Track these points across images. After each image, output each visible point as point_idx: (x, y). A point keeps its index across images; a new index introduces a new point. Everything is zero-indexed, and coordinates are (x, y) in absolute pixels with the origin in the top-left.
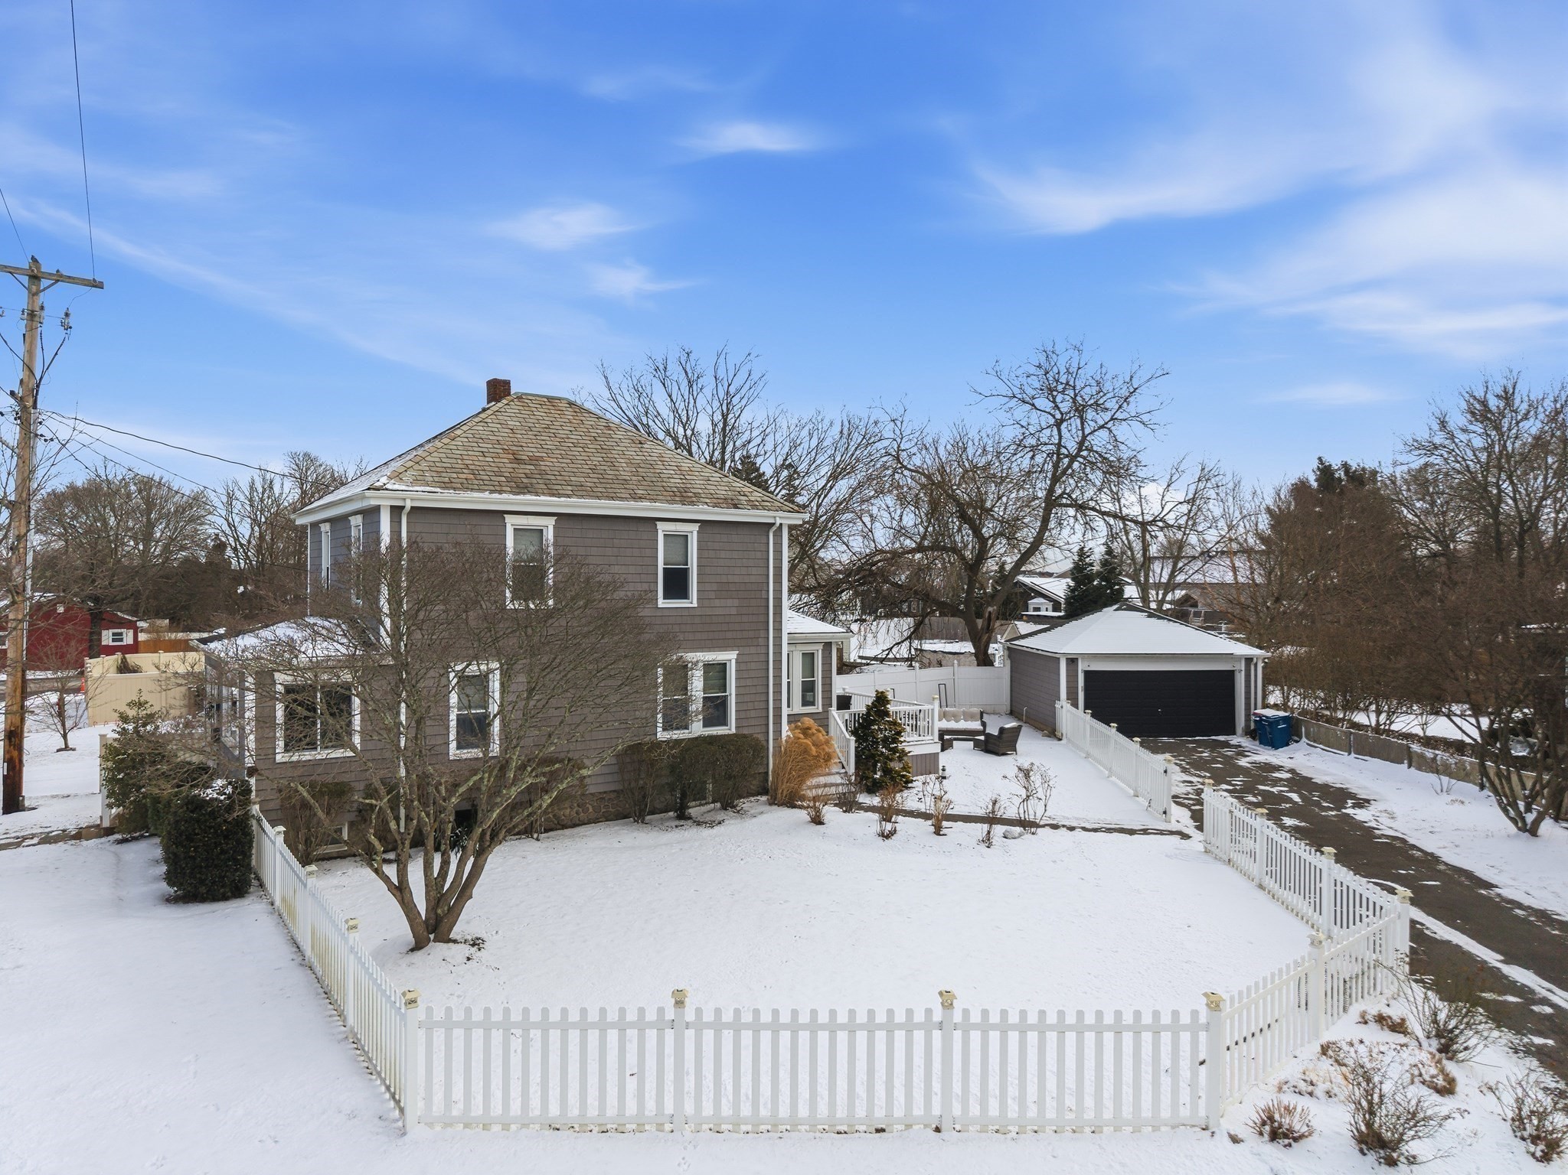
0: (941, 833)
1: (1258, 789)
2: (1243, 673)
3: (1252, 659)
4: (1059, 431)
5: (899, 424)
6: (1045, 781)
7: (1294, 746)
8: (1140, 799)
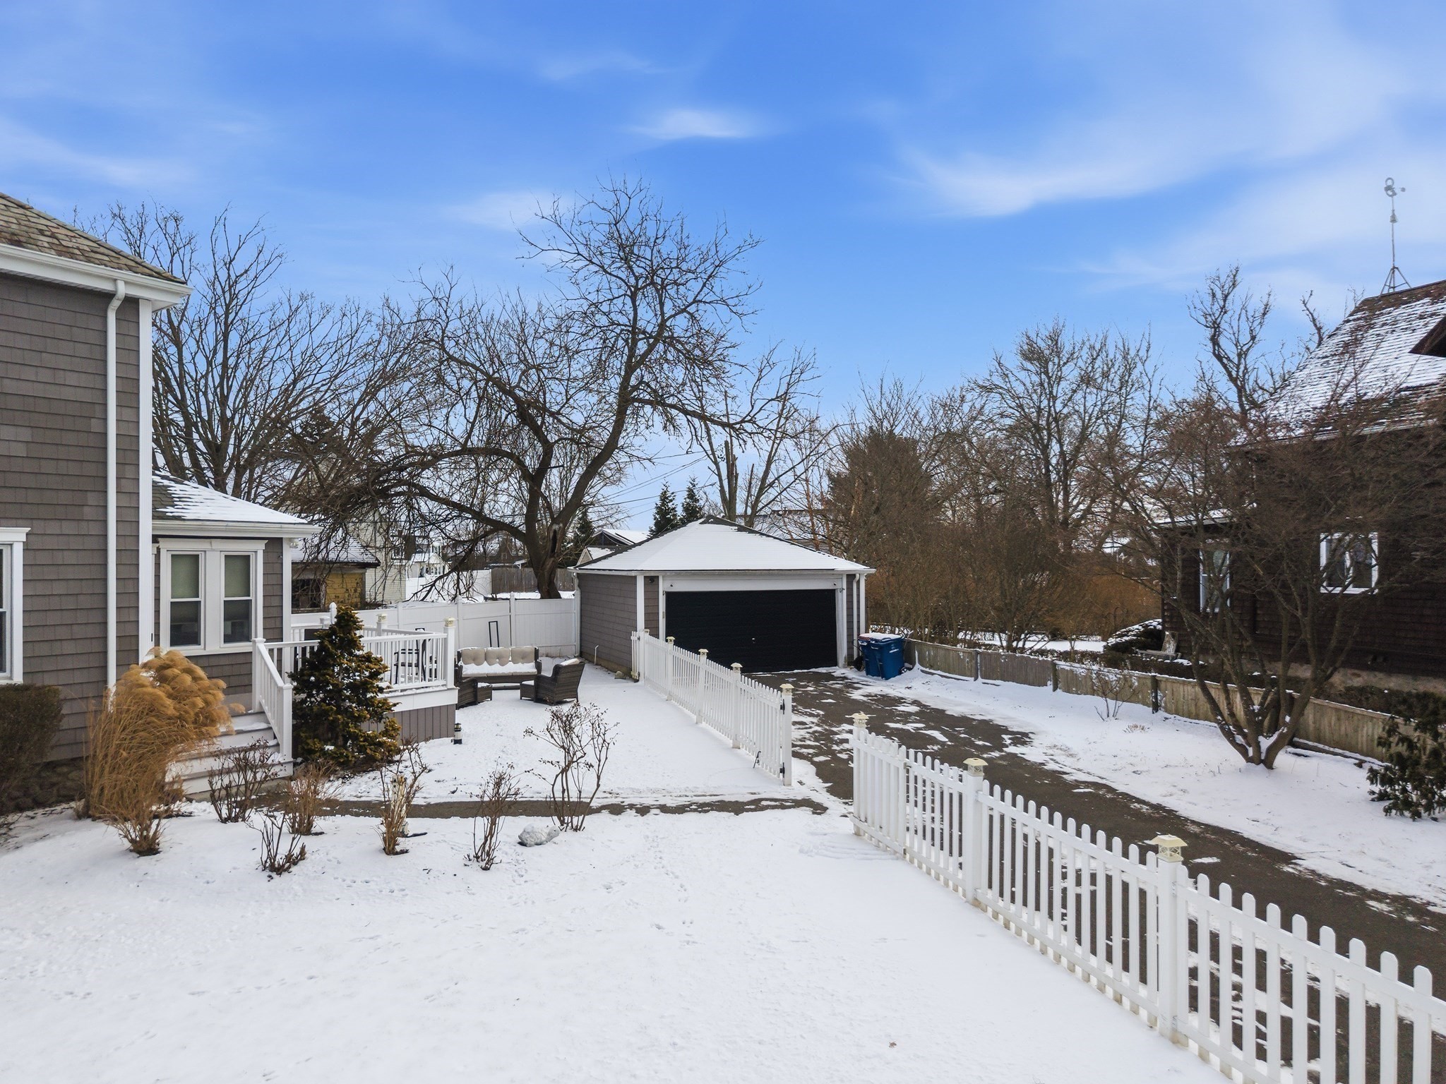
0: (398, 848)
1: (888, 728)
2: (845, 592)
3: (854, 576)
4: (634, 302)
5: (444, 304)
6: (598, 730)
7: (907, 674)
8: (743, 751)
